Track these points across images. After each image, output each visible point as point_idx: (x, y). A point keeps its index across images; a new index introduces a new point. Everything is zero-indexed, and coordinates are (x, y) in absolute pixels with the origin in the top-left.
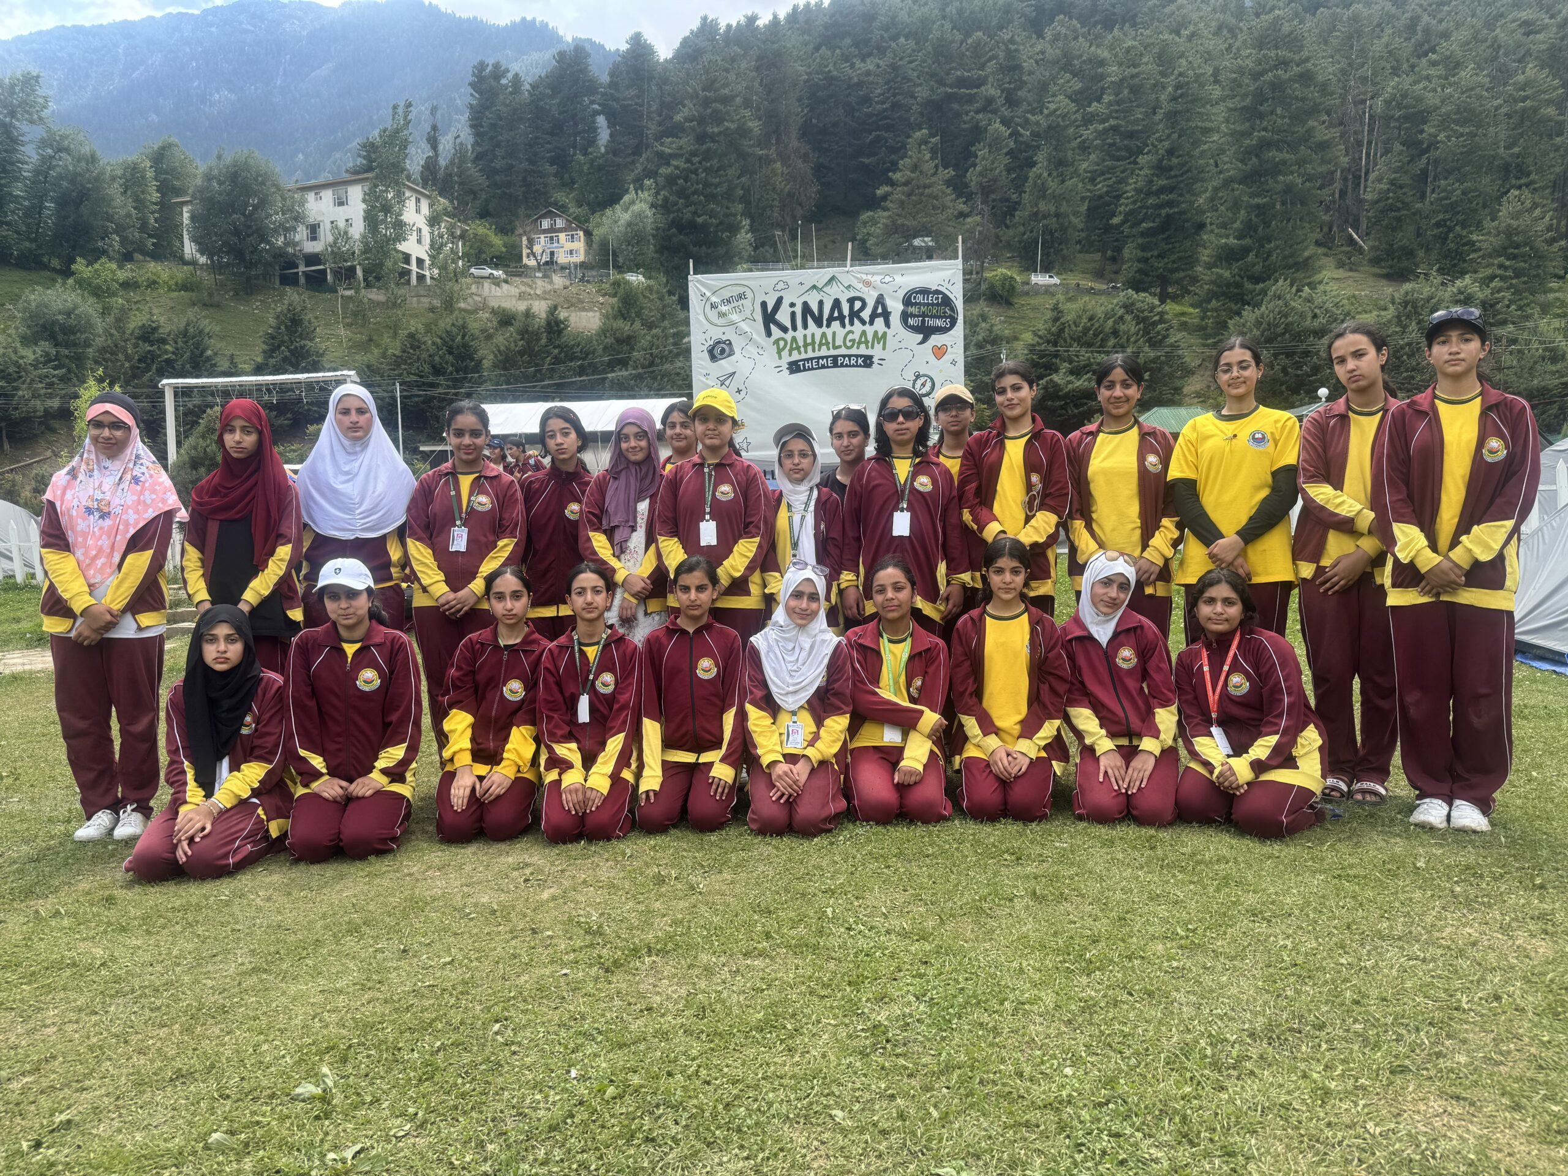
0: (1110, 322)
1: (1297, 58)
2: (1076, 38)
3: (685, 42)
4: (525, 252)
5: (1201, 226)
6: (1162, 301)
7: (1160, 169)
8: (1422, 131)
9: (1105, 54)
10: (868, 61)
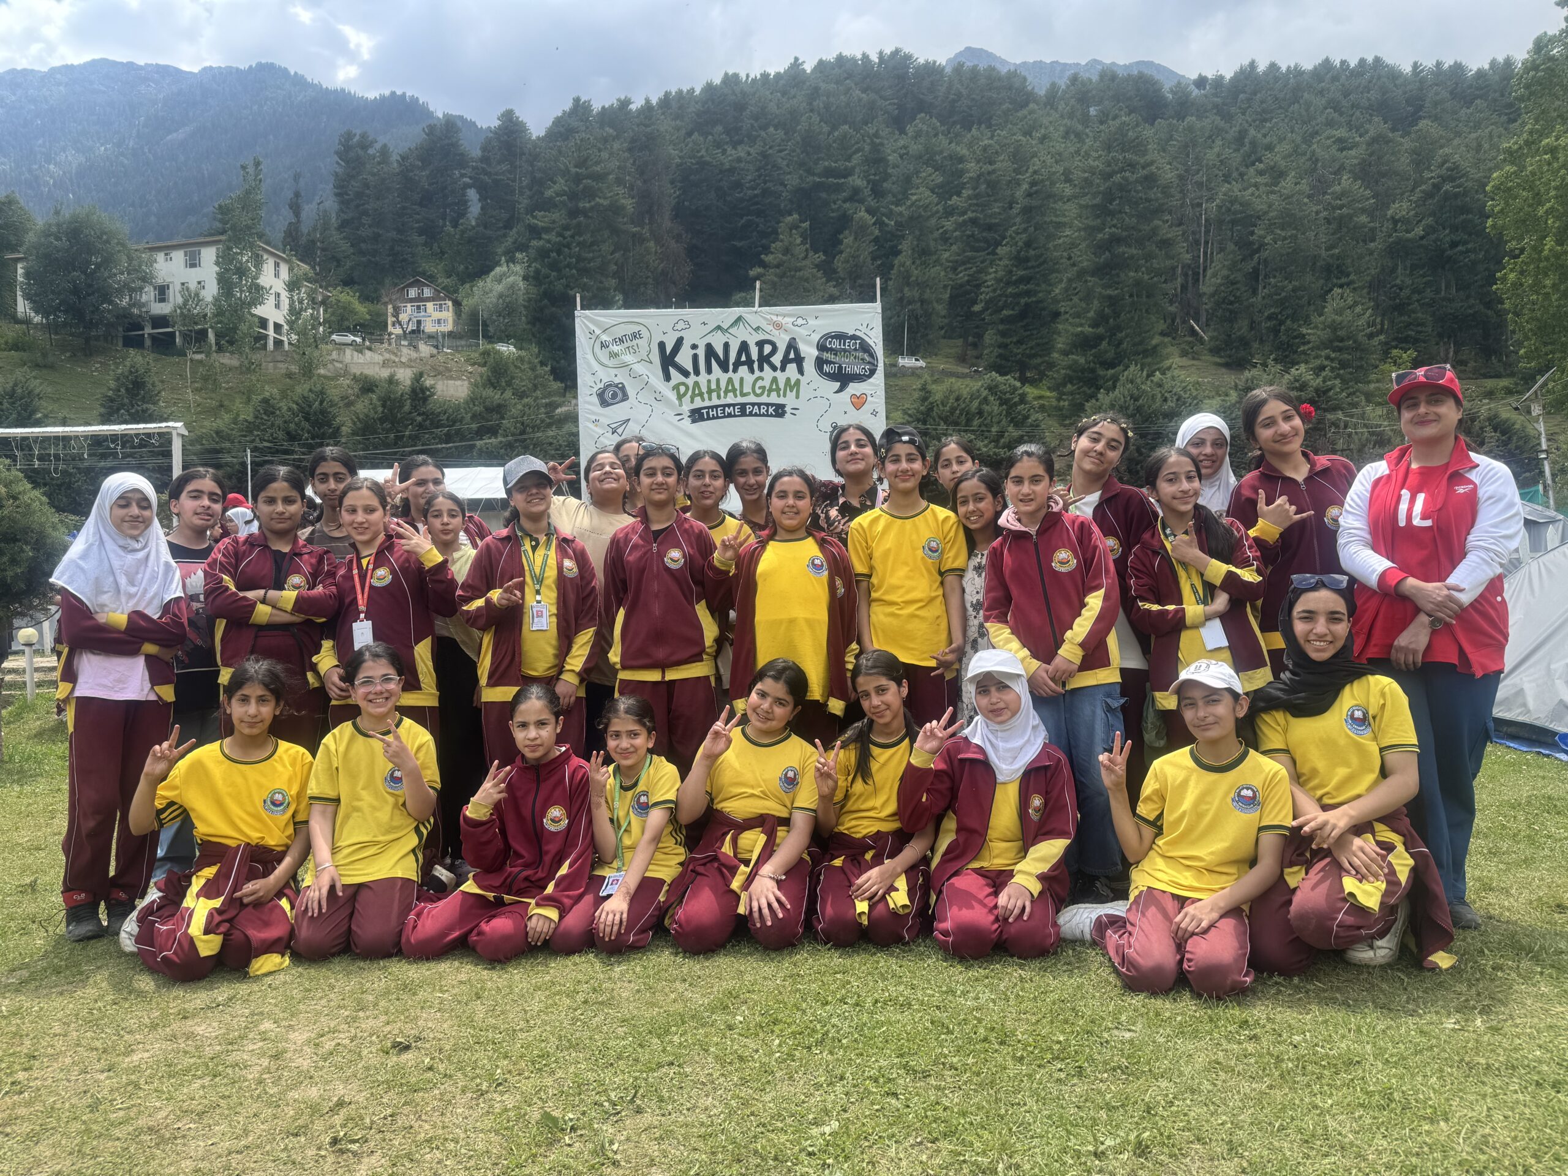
0: (975, 404)
1: (1142, 161)
2: (936, 135)
3: (558, 121)
4: (390, 320)
5: (1056, 315)
6: (1023, 384)
7: (1020, 260)
8: (1252, 233)
9: (963, 151)
10: (739, 148)
